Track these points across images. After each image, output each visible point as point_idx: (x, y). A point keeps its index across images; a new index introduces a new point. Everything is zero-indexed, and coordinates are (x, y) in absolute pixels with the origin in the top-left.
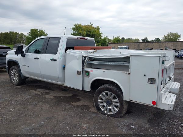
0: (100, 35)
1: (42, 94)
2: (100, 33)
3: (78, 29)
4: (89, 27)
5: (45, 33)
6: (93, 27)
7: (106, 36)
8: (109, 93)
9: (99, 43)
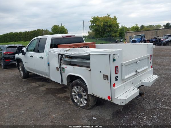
0: (117, 25)
1: (39, 86)
2: (117, 22)
3: (95, 22)
4: (106, 18)
5: (65, 28)
6: (110, 18)
7: (123, 26)
8: (79, 87)
9: (116, 33)
